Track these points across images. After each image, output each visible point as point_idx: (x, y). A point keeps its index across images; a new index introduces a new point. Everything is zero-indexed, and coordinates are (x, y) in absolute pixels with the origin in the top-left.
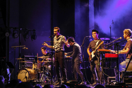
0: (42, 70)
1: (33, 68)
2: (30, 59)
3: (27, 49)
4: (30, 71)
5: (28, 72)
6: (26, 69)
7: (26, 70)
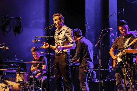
0: (31, 84)
1: (17, 81)
2: (12, 65)
3: (7, 48)
4: (12, 85)
5: (9, 86)
6: (6, 81)
7: (5, 83)
